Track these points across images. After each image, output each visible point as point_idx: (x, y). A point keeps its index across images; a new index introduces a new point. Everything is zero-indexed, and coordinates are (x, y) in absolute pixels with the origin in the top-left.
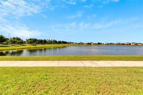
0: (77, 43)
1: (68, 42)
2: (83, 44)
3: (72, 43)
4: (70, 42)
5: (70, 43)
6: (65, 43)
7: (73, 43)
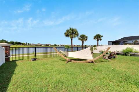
0: (34, 44)
1: (23, 43)
2: (41, 45)
3: (28, 44)
4: (25, 43)
5: (27, 44)
6: (20, 44)
7: (30, 44)
